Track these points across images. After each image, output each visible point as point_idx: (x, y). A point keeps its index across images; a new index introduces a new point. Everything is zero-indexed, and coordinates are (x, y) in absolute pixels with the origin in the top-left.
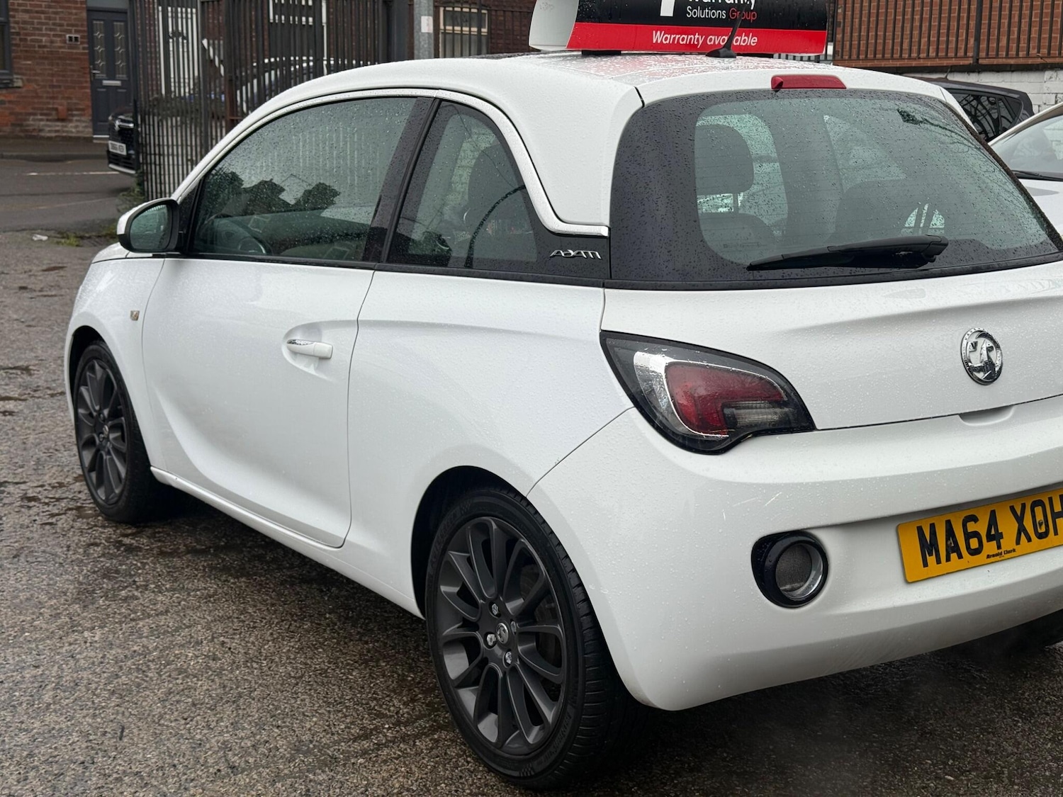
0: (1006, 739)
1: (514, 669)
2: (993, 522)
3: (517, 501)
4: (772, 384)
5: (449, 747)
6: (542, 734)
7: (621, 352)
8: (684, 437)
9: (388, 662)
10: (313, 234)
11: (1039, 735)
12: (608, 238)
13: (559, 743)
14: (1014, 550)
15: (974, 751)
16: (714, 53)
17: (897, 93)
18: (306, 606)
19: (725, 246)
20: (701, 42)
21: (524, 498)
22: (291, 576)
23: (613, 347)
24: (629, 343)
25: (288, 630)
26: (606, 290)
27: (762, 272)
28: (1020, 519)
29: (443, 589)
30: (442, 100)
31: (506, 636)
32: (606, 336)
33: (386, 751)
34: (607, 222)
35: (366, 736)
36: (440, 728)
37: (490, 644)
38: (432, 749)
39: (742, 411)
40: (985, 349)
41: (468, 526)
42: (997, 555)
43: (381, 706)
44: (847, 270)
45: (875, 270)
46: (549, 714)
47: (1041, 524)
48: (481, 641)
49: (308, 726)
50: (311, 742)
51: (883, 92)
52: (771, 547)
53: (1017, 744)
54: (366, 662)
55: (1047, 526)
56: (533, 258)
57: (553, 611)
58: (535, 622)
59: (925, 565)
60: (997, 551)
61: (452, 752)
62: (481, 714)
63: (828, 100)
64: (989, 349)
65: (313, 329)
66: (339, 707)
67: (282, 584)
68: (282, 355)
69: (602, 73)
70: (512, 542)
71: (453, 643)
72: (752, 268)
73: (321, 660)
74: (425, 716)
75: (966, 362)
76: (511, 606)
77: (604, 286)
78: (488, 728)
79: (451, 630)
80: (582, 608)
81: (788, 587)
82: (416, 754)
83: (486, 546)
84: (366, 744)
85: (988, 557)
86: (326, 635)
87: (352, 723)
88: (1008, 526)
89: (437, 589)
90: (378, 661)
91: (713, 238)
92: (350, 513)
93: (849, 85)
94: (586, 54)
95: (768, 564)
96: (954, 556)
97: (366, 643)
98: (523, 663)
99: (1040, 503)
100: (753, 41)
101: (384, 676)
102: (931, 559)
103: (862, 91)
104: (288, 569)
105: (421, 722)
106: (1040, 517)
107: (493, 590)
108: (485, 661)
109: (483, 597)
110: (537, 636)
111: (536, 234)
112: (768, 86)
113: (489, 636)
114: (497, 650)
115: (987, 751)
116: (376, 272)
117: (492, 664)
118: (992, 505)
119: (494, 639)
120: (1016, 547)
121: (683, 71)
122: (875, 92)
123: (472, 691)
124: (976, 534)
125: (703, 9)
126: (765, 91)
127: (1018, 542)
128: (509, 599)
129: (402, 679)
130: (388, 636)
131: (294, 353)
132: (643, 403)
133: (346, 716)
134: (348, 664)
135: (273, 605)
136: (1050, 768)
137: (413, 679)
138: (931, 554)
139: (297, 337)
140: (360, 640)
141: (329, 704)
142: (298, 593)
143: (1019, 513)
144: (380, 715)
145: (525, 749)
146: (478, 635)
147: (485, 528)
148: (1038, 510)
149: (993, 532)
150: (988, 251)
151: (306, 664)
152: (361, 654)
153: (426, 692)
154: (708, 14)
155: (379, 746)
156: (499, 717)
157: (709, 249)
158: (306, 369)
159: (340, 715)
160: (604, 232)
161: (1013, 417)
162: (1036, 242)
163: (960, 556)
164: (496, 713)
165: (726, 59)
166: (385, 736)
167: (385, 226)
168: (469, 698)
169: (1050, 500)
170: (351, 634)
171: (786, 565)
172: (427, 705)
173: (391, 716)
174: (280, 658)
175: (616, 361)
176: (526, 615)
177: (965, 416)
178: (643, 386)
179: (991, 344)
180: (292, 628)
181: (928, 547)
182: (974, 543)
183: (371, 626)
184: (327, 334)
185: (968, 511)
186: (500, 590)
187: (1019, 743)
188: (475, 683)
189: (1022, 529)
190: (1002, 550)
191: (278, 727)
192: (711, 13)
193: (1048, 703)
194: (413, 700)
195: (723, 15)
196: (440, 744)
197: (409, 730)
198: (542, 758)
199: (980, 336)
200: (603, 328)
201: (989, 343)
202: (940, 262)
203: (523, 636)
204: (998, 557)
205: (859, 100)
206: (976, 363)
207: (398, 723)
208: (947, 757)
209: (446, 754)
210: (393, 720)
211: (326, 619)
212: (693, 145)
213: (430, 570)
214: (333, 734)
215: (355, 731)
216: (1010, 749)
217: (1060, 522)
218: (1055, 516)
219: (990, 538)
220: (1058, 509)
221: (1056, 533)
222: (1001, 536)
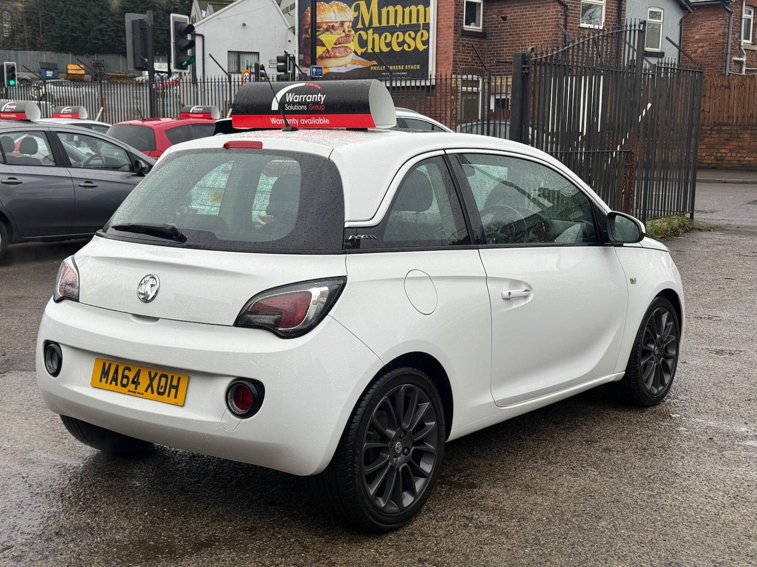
2: (137, 375)
14: (142, 394)
20: (297, 122)
28: (152, 380)
47: (162, 387)
55: (165, 390)
59: (101, 381)
60: (133, 390)
64: (153, 286)
75: (138, 290)
85: (129, 391)
88: (144, 380)
96: (114, 383)
99: (166, 376)
100: (327, 121)
102: (104, 380)
106: (163, 383)
118: (140, 366)
120: (144, 393)
124: (127, 377)
125: (294, 105)
127: (146, 391)
138: (104, 377)
143: (152, 377)
148: (164, 380)
149: (136, 380)
154: (296, 108)
161: (157, 325)
163: (116, 385)
169: (172, 377)
177: (134, 315)
181: (105, 373)
182: (125, 381)
185: (129, 364)
189: (151, 385)
190: (137, 391)
192: (298, 107)
195: (305, 108)
199: (151, 277)
201: (153, 282)
204: (133, 393)
217: (173, 391)
218: (172, 387)
219: (133, 382)
220: (175, 383)
221: (169, 396)
222: (139, 383)
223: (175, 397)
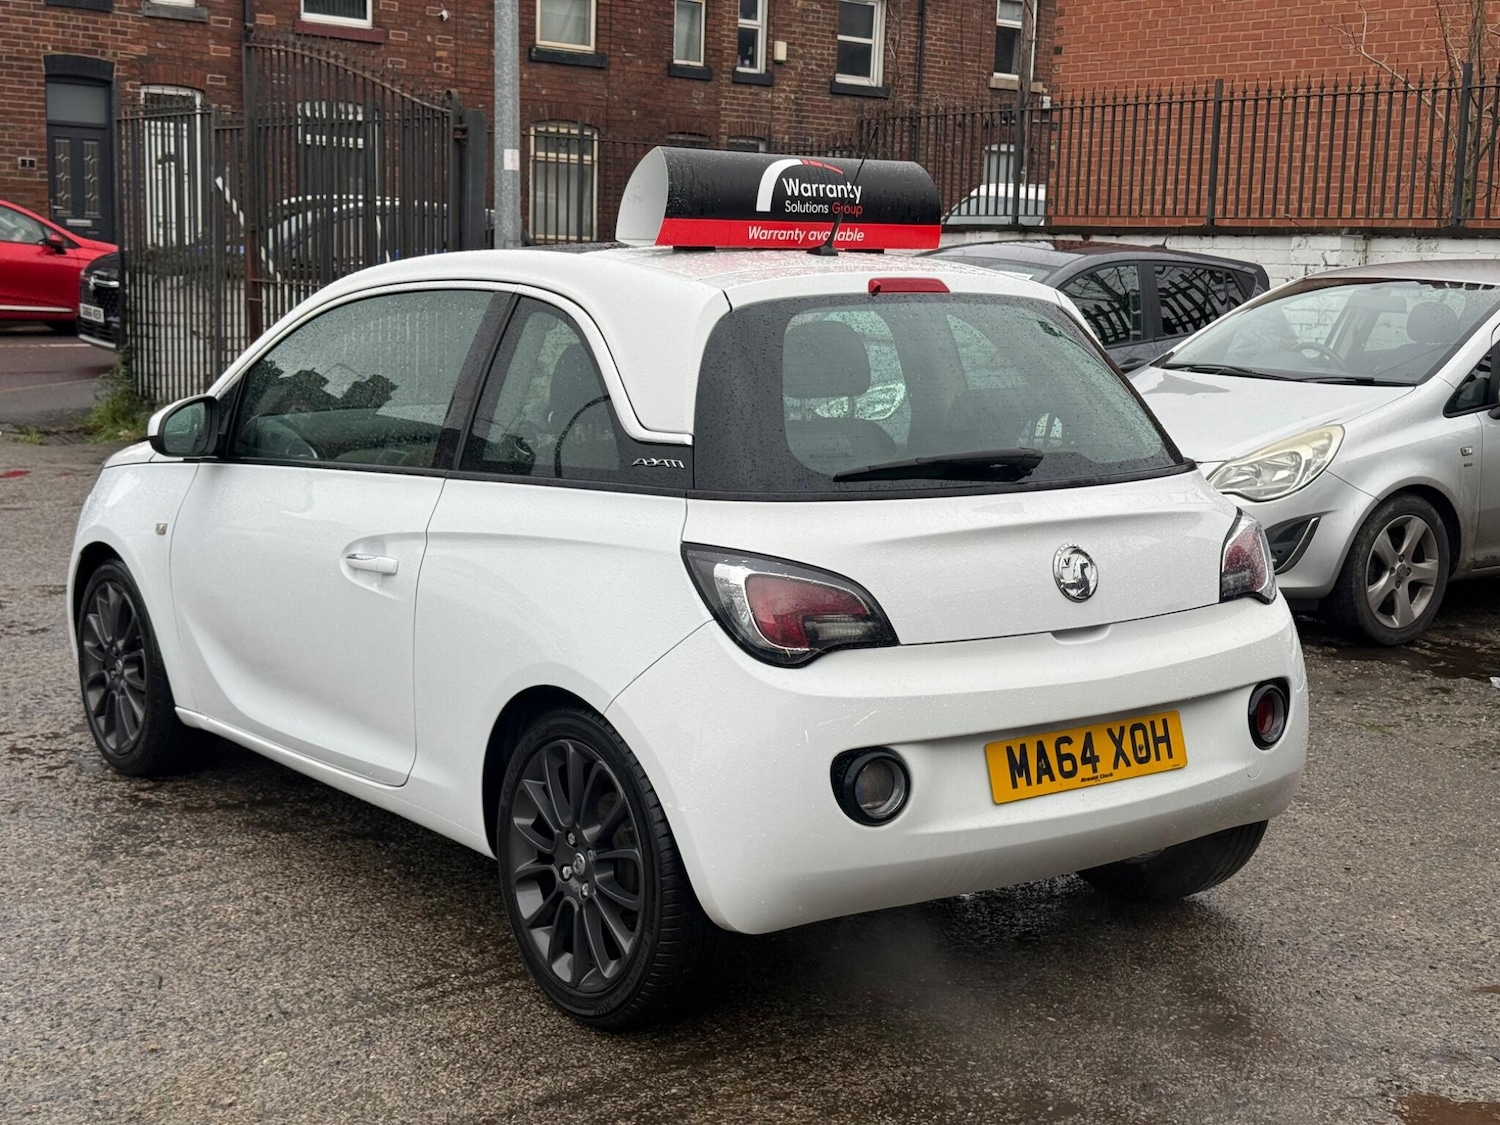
0: (1119, 985)
1: (590, 901)
2: (1088, 744)
3: (594, 721)
4: (855, 598)
5: (521, 994)
6: (617, 969)
7: (701, 564)
8: (764, 651)
9: (454, 916)
10: (377, 438)
11: (1156, 982)
12: (692, 447)
13: (635, 974)
14: (1111, 775)
15: (1084, 995)
16: (815, 250)
17: (1005, 297)
18: (360, 861)
19: (811, 456)
20: (801, 237)
21: (601, 717)
22: (341, 832)
23: (694, 558)
24: (710, 555)
25: (341, 885)
26: (689, 501)
27: (848, 484)
28: (1118, 743)
29: (517, 821)
30: (521, 296)
31: (583, 867)
32: (687, 547)
33: (452, 998)
34: (691, 430)
35: (431, 984)
36: (513, 977)
37: (566, 877)
38: (502, 996)
39: (827, 624)
40: (1078, 565)
41: (544, 751)
42: (1092, 779)
43: (447, 957)
44: (937, 483)
45: (968, 483)
46: (626, 945)
47: (1141, 749)
48: (557, 874)
49: (366, 975)
50: (370, 990)
51: (990, 296)
52: (851, 764)
53: (1130, 989)
54: (430, 916)
55: (1148, 750)
56: (616, 466)
57: (631, 835)
58: (613, 848)
59: (1015, 785)
60: (1092, 775)
61: (525, 999)
62: (555, 954)
63: (929, 305)
64: (1083, 566)
65: (376, 542)
66: (401, 958)
67: (331, 839)
68: (340, 571)
69: (691, 274)
70: (590, 763)
71: (527, 880)
72: (838, 479)
73: (379, 913)
74: (495, 966)
75: (1058, 581)
76: (590, 833)
77: (686, 496)
78: (562, 968)
79: (525, 865)
80: (660, 829)
81: (869, 805)
82: (485, 1001)
83: (563, 772)
84: (430, 992)
85: (1083, 780)
86: (384, 890)
87: (415, 973)
88: (1104, 748)
89: (510, 822)
90: (443, 915)
91: (799, 446)
92: (415, 745)
93: (953, 288)
94: (678, 250)
95: (848, 781)
96: (1046, 778)
97: (431, 897)
98: (600, 894)
99: (1141, 727)
100: (859, 236)
101: (450, 929)
102: (1021, 781)
103: (967, 295)
104: (339, 824)
105: (492, 972)
106: (1140, 741)
107: (569, 819)
108: (561, 895)
109: (558, 826)
110: (614, 863)
111: (619, 442)
112: (865, 289)
113: (565, 869)
114: (573, 883)
115: (1096, 996)
116: (448, 481)
117: (568, 898)
118: (1087, 724)
119: (570, 872)
120: (1114, 772)
121: (776, 273)
122: (981, 295)
123: (545, 931)
124: (1070, 757)
125: (803, 203)
126: (860, 295)
127: (1116, 766)
128: (587, 826)
129: (470, 933)
130: (455, 892)
131: (355, 569)
132: (725, 618)
133: (408, 967)
134: (410, 918)
135: (322, 860)
136: (1160, 1012)
137: (483, 932)
138: (1021, 775)
139: (358, 551)
140: (424, 894)
141: (389, 956)
142: (351, 848)
143: (1117, 736)
144: (445, 965)
145: (602, 986)
146: (554, 868)
147: (562, 752)
148: (1139, 734)
149: (1088, 755)
150: (1090, 464)
151: (362, 918)
152: (425, 908)
153: (497, 945)
154: (809, 208)
155: (445, 994)
156: (574, 958)
157: (795, 459)
158: (368, 588)
159: (402, 965)
160: (688, 440)
161: (1109, 637)
162: (1146, 456)
163: (1052, 779)
164: (571, 952)
165: (827, 258)
166: (452, 984)
167: (459, 427)
168: (542, 939)
169: (1152, 724)
170: (413, 889)
171: (866, 782)
172: (498, 956)
173: (458, 967)
174: (333, 912)
175: (696, 572)
176: (603, 842)
177: (1057, 634)
178: (724, 600)
179: (1086, 561)
180: (345, 883)
181: (1018, 768)
182: (1068, 766)
183: (436, 880)
184: (391, 547)
185: (1062, 730)
186: (577, 818)
187: (1133, 989)
188: (549, 922)
189: (1120, 753)
190: (1098, 774)
191: (333, 976)
192: (812, 208)
193: (1173, 953)
194: (482, 952)
195: (825, 209)
196: (512, 992)
197: (478, 979)
198: (619, 992)
199: (1073, 552)
200: (685, 539)
201: (1083, 560)
202: (1037, 475)
203: (600, 864)
204: (1092, 781)
205: (963, 305)
206: (1069, 579)
207: (466, 973)
208: (1053, 1001)
209: (517, 1000)
210: (461, 970)
211: (384, 873)
212: (781, 351)
213: (503, 802)
214: (394, 983)
215: (419, 980)
216: (1121, 994)
217: (1163, 747)
218: (1157, 741)
219: (1085, 761)
220: (1160, 733)
221: (1158, 758)
222: (1097, 759)
223: (1170, 756)
